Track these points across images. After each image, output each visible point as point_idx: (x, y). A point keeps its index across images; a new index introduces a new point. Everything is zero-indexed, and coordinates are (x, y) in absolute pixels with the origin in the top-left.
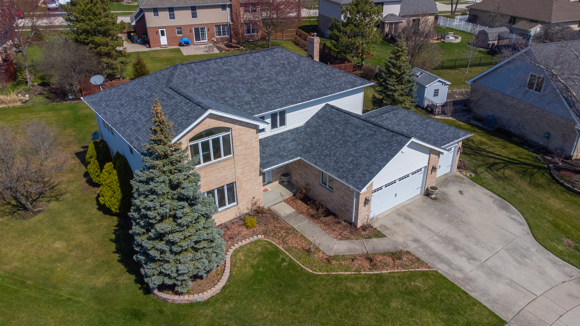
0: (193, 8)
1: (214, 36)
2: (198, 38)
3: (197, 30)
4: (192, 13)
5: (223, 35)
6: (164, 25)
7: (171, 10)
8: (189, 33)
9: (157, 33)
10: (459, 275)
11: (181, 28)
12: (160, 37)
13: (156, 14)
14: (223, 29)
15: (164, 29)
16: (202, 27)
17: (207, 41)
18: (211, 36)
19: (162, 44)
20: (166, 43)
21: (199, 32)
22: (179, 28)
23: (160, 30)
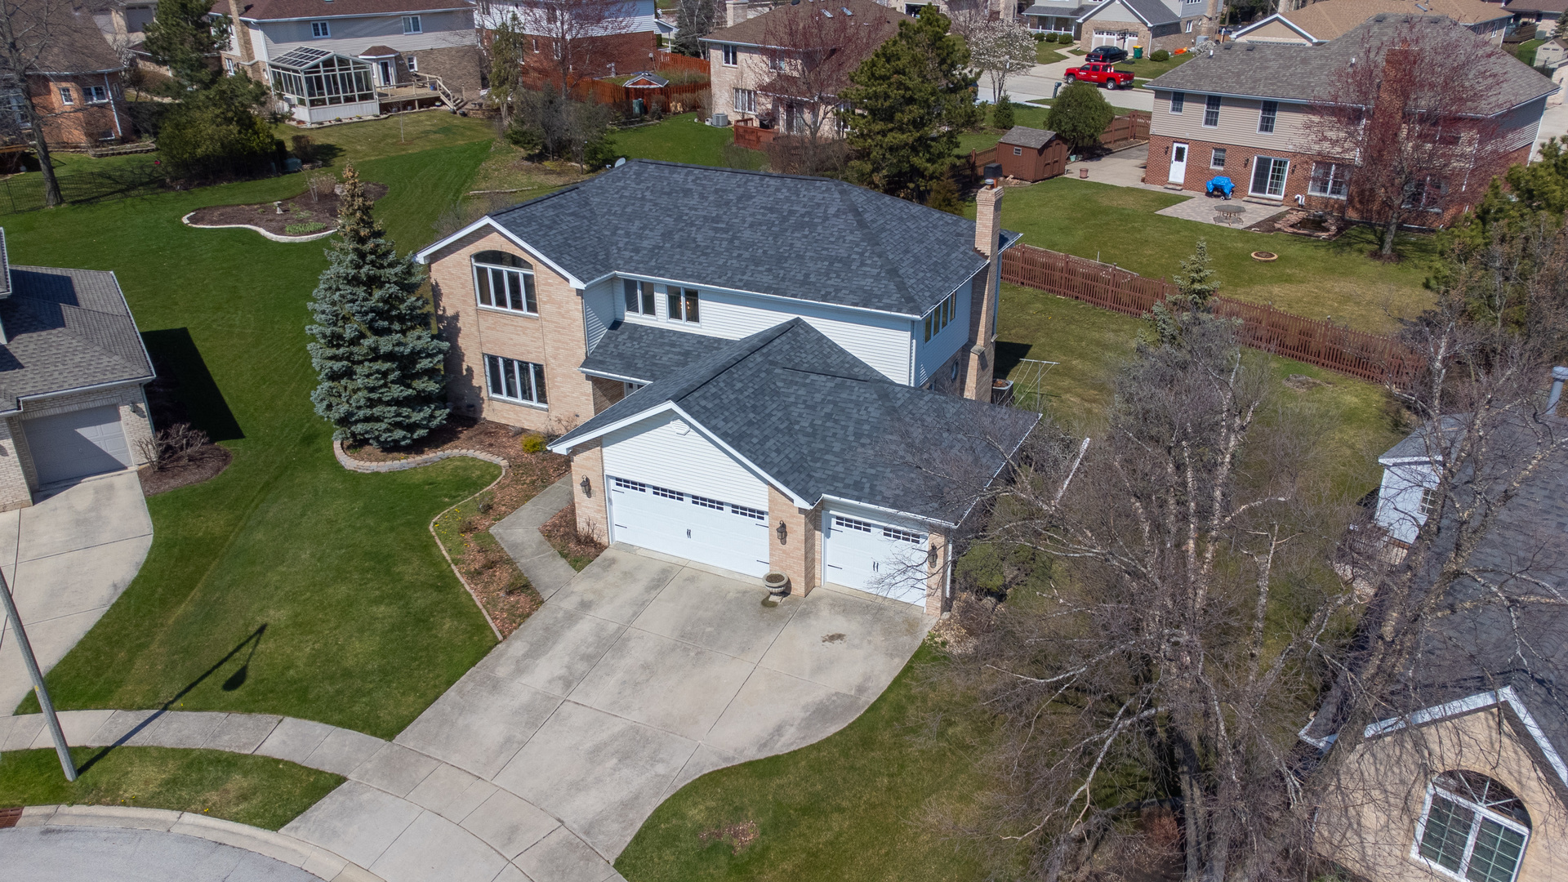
0: (1270, 107)
1: (1303, 190)
2: (1259, 186)
3: (1263, 164)
4: (1263, 118)
5: (1333, 192)
6: (1187, 135)
7: (1214, 101)
8: (1241, 169)
9: (1167, 150)
10: (502, 671)
11: (1224, 151)
12: (1171, 162)
13: (1177, 108)
14: (1336, 176)
15: (1186, 147)
16: (1278, 159)
17: (1281, 197)
18: (1297, 187)
19: (1171, 179)
20: (1181, 180)
21: (1267, 172)
22: (1220, 149)
23: (1176, 145)
